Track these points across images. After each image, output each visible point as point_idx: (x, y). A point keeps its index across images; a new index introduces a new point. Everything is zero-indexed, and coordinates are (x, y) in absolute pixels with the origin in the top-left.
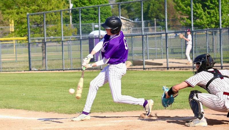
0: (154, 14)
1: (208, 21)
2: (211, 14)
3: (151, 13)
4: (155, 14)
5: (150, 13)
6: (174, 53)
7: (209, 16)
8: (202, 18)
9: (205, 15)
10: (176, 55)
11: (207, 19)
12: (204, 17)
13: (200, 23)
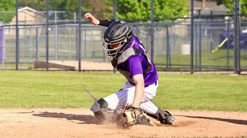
0: (73, 7)
1: (143, 15)
2: (148, 6)
3: (70, 5)
4: (75, 6)
5: (68, 5)
6: (96, 57)
7: (145, 9)
8: (135, 11)
9: (140, 7)
10: (98, 59)
11: (142, 13)
12: (139, 10)
13: (133, 18)
